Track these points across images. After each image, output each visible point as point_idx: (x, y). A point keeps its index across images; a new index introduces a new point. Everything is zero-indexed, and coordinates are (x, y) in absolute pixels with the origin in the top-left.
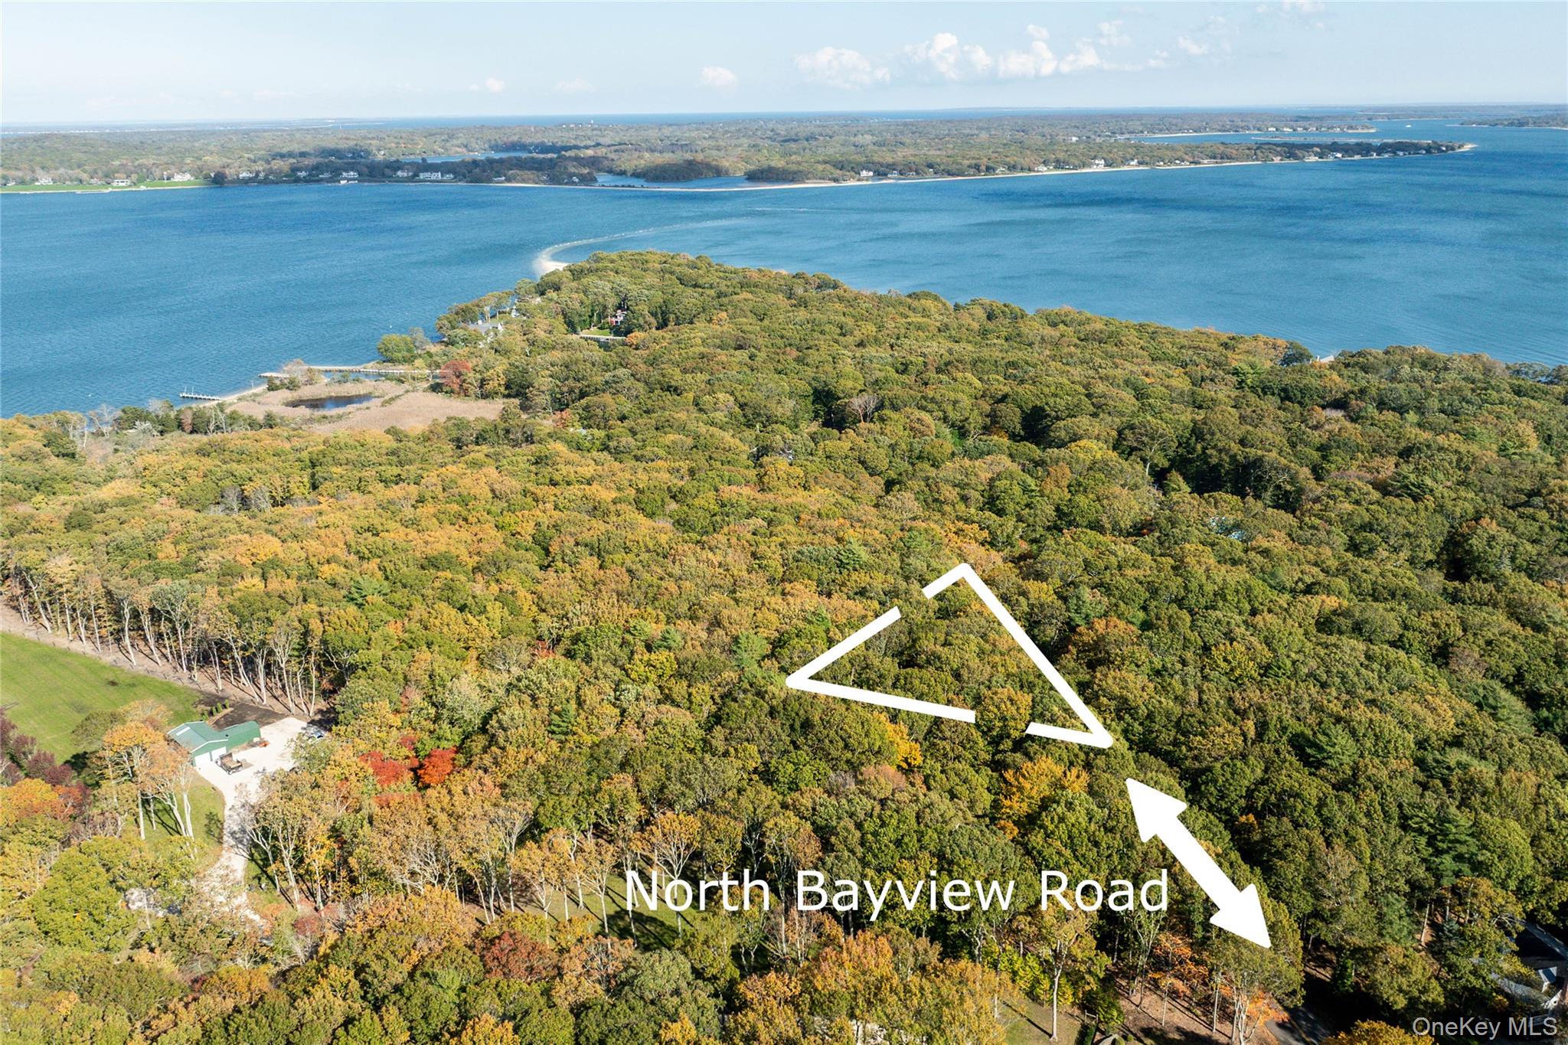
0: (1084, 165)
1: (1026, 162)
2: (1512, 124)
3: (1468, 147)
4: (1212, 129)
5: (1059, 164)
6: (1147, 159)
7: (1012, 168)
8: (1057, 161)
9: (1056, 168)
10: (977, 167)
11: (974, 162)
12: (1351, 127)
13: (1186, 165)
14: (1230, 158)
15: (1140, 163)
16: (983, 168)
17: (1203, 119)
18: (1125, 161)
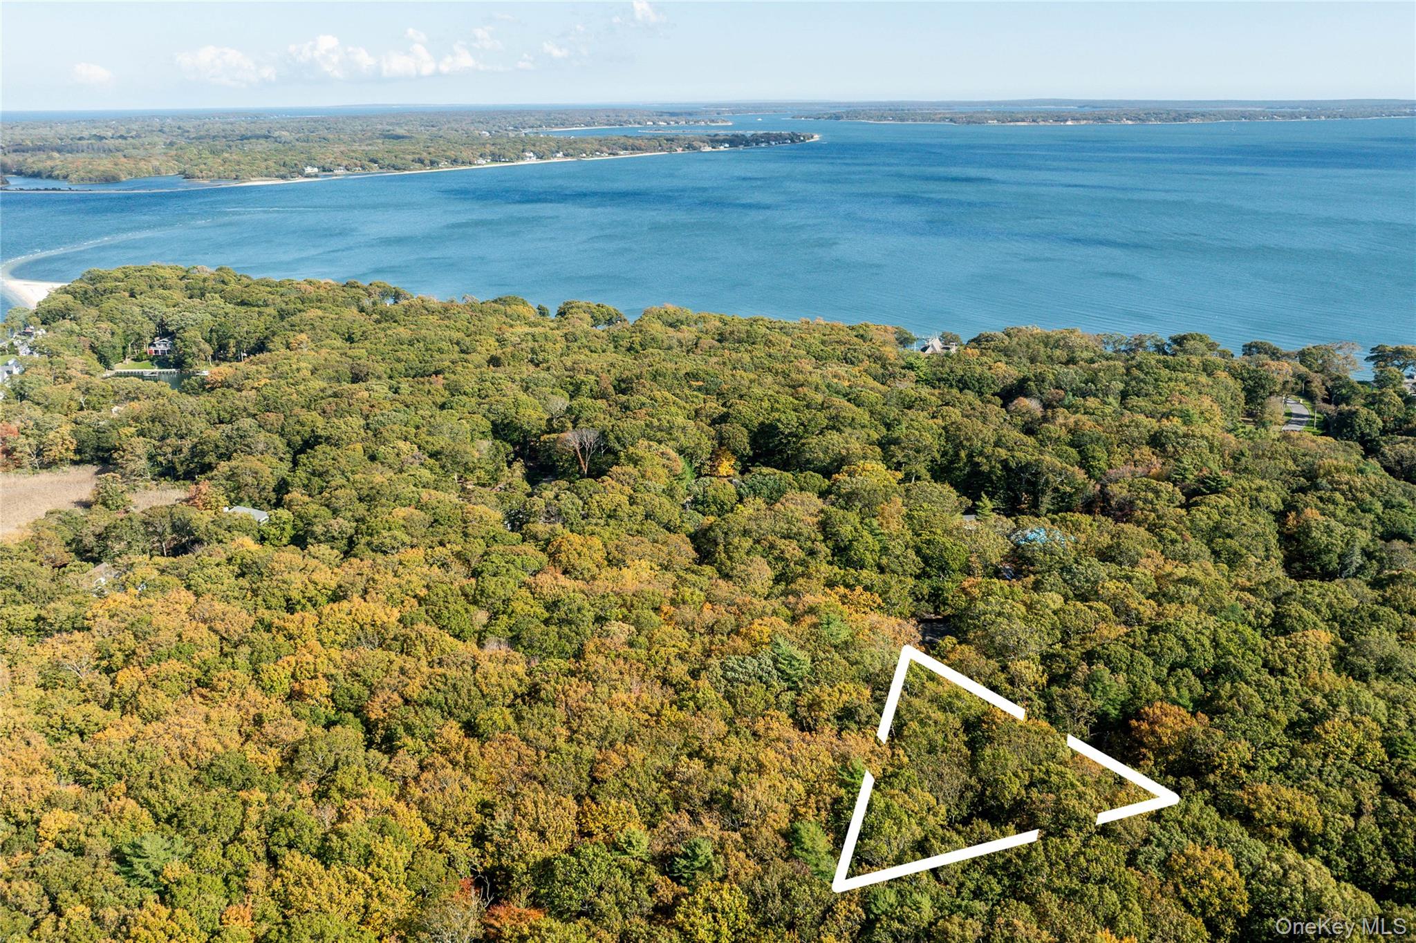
0: (518, 158)
1: (465, 155)
2: (830, 118)
3: (817, 137)
4: (600, 124)
5: (495, 158)
6: (571, 151)
7: (455, 161)
8: (493, 154)
9: (494, 160)
10: (421, 161)
11: (417, 156)
12: (713, 121)
13: (605, 157)
14: (640, 149)
15: (566, 155)
16: (427, 162)
17: (590, 115)
18: (554, 153)
